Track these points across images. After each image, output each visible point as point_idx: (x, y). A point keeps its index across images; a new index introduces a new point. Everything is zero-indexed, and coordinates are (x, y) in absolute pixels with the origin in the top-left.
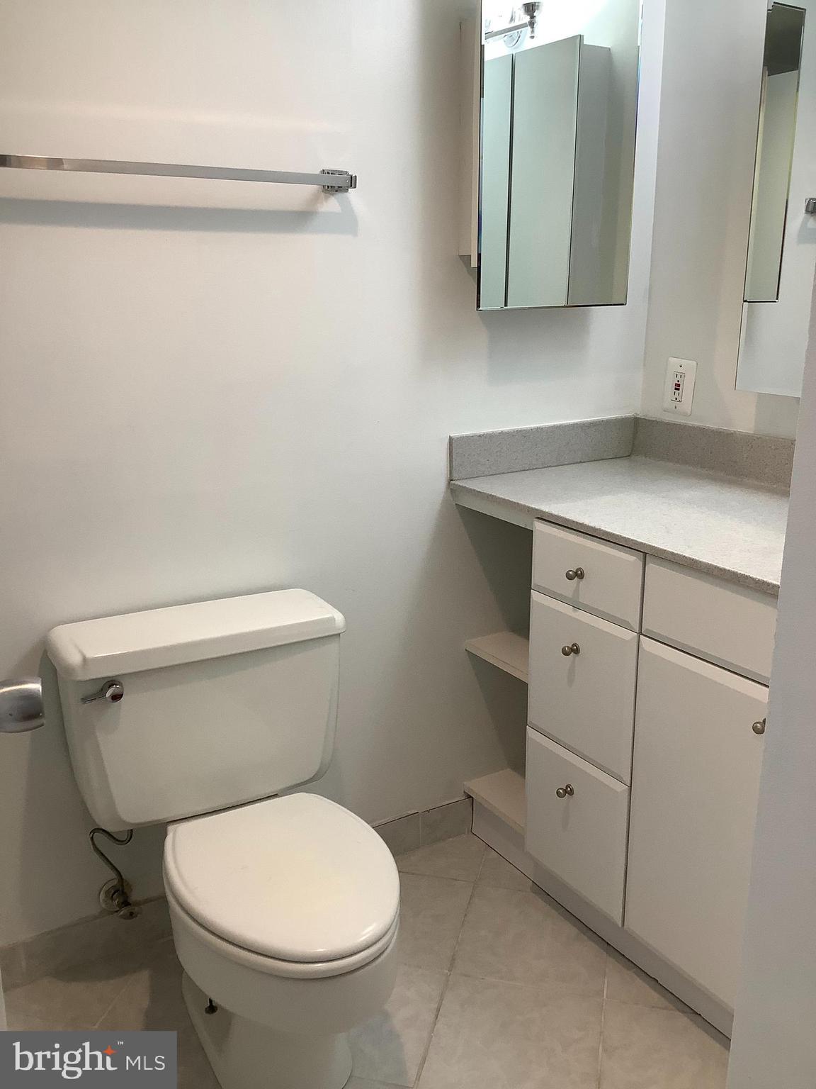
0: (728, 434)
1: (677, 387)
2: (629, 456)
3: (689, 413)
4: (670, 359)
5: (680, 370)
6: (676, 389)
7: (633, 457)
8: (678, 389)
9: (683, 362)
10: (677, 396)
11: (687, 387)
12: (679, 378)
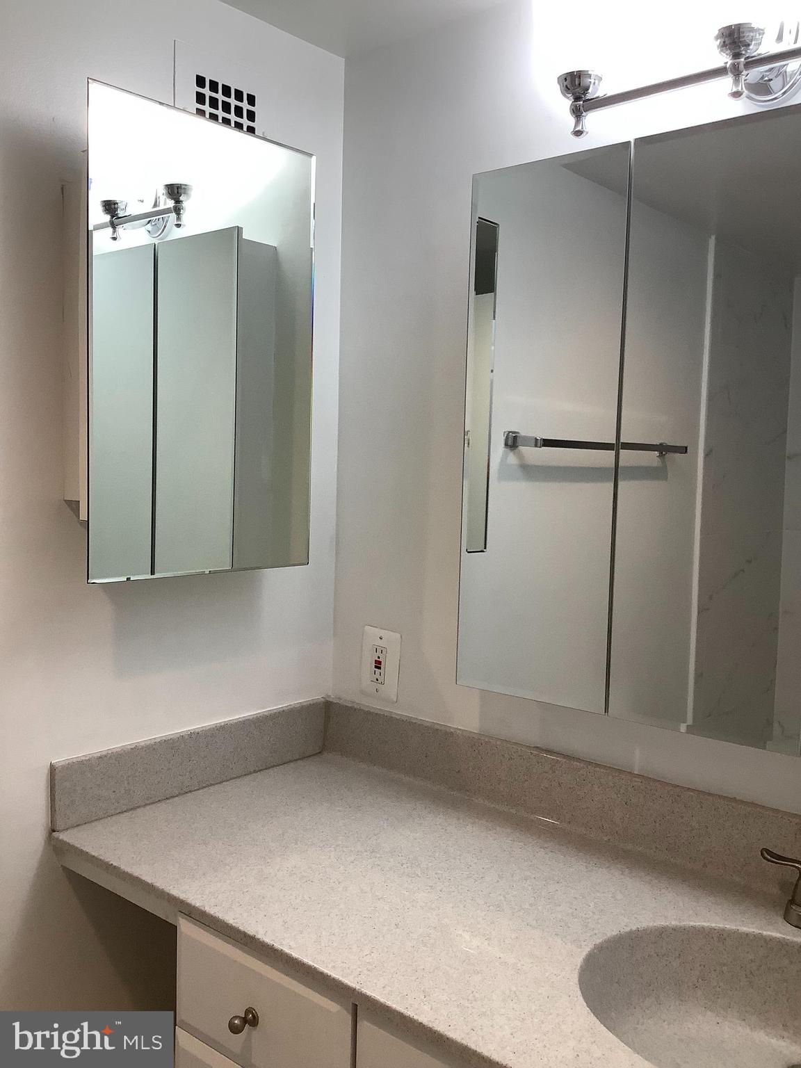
0: (446, 733)
1: (378, 665)
2: (320, 753)
3: (395, 700)
4: (367, 628)
5: (379, 642)
6: (376, 667)
7: (325, 754)
8: (380, 668)
9: (382, 633)
10: (377, 676)
11: (390, 665)
12: (379, 654)
